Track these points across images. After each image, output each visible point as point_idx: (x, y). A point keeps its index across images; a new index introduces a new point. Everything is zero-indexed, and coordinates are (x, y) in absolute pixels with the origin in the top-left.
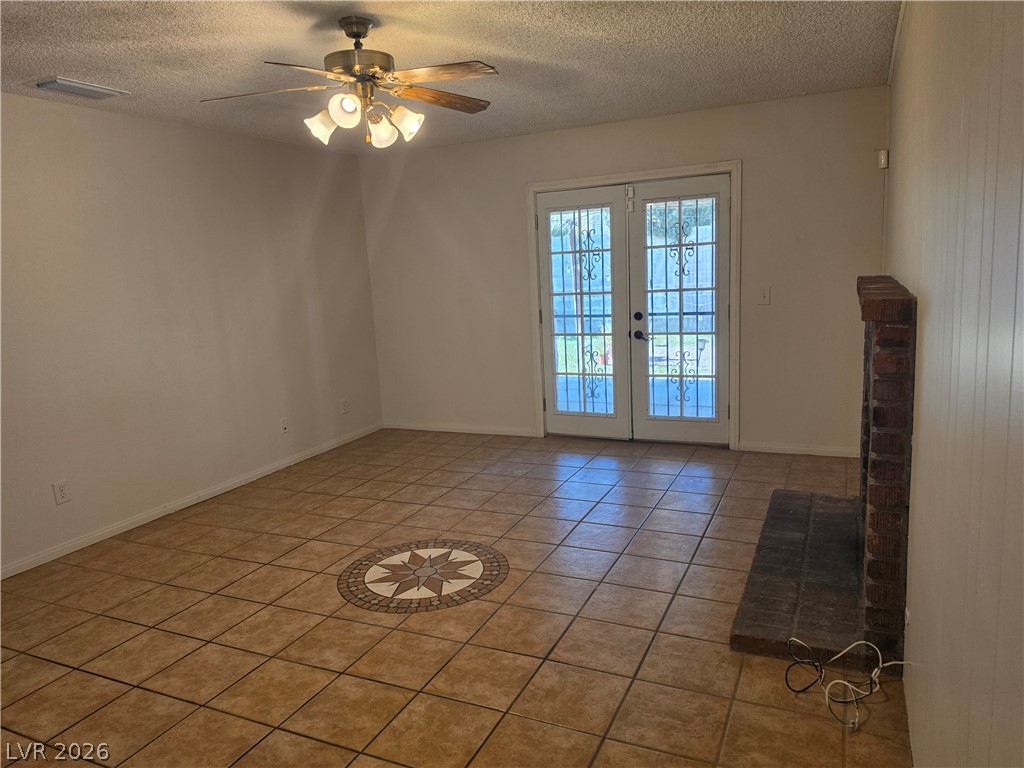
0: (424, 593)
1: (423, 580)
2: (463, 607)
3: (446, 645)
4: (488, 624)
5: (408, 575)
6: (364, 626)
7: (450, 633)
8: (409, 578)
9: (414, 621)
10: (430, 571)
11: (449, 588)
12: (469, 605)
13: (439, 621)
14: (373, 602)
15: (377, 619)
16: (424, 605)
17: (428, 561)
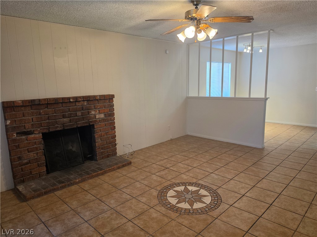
0: (190, 188)
1: (190, 193)
2: (180, 181)
3: (187, 174)
4: (175, 176)
5: (195, 196)
6: (208, 182)
7: (186, 176)
8: (194, 195)
9: (194, 181)
10: (187, 196)
11: (181, 188)
12: (178, 182)
13: (187, 179)
14: (207, 188)
15: (205, 183)
16: (191, 184)
17: (186, 201)
